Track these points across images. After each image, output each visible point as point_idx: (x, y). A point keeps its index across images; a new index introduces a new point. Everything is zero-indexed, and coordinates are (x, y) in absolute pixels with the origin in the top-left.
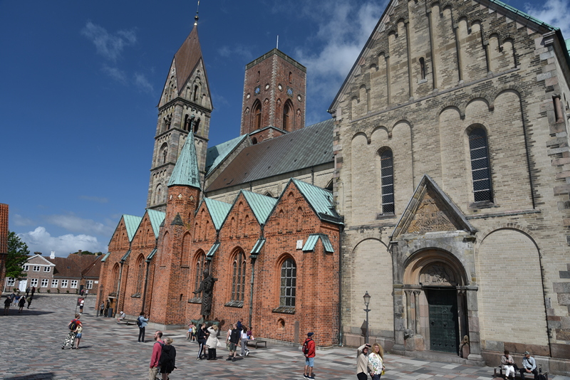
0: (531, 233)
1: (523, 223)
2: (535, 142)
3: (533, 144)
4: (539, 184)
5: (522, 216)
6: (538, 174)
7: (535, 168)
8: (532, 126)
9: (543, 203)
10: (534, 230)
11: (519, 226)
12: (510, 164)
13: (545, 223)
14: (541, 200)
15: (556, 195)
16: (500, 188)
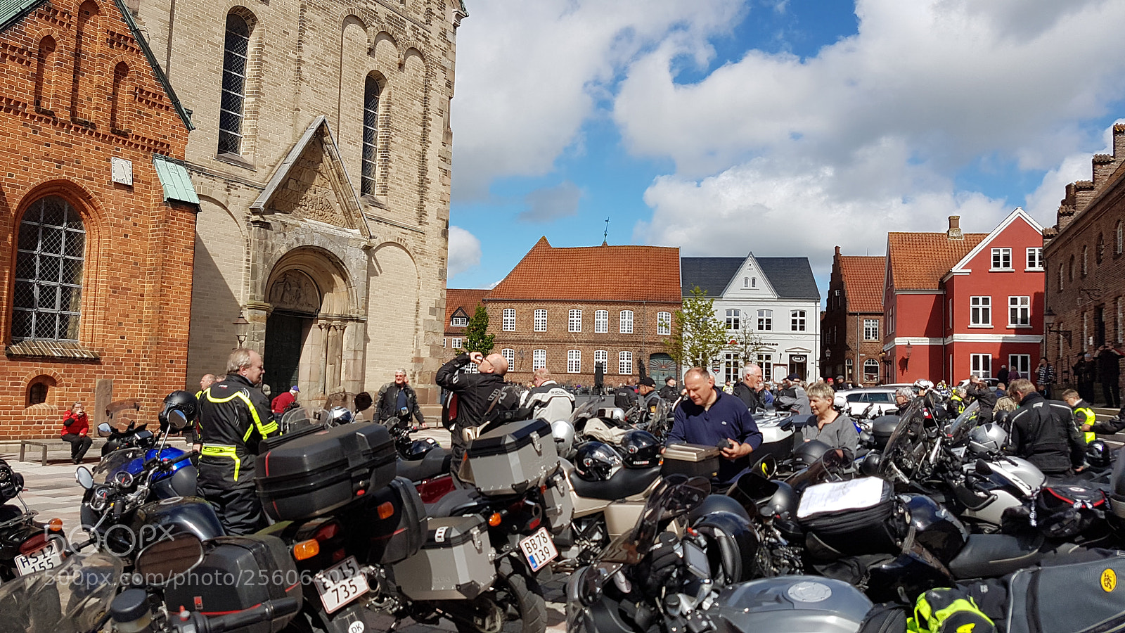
0: (415, 257)
1: (411, 241)
2: (431, 142)
3: (429, 145)
4: (428, 199)
5: (410, 232)
6: (428, 185)
7: (427, 177)
8: (431, 120)
9: (427, 224)
10: (417, 253)
11: (407, 244)
12: (406, 157)
13: (427, 248)
14: (427, 219)
15: (438, 218)
16: (393, 186)
